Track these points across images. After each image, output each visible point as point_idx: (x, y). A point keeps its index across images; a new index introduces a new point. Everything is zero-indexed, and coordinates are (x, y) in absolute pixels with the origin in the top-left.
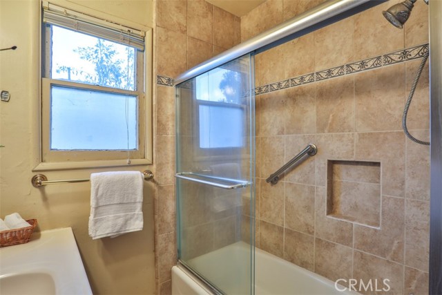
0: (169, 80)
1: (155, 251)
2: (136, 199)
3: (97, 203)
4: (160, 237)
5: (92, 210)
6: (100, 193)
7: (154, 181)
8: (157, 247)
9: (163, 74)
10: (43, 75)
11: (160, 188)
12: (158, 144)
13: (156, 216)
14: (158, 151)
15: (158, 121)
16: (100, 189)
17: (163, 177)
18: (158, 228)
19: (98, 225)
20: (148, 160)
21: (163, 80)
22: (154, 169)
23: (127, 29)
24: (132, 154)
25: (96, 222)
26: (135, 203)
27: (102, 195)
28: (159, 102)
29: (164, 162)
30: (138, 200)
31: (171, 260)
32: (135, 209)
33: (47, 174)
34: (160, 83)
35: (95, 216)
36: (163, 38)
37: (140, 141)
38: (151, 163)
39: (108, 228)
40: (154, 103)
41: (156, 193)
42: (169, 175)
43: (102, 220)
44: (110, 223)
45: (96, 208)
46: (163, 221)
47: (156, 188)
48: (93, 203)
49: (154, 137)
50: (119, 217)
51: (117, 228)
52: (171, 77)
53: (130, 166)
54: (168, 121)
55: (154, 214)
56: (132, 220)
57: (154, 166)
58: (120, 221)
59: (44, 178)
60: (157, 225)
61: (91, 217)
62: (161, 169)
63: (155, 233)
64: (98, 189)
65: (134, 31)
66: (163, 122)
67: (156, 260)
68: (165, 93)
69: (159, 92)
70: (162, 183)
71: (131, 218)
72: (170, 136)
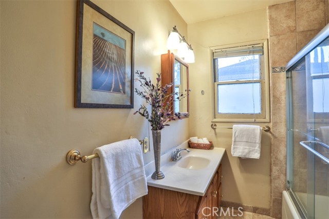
0: (282, 68)
1: (270, 176)
2: (256, 141)
3: (235, 139)
4: (274, 169)
5: (233, 142)
6: (236, 135)
7: (271, 133)
8: (272, 173)
9: (277, 65)
10: (215, 81)
11: (275, 137)
12: (273, 110)
13: (272, 155)
14: (274, 114)
15: (273, 96)
16: (237, 133)
17: (278, 131)
18: (273, 162)
19: (235, 150)
20: (267, 119)
21: (277, 69)
22: (271, 125)
23: (251, 46)
24: (257, 116)
25: (234, 148)
26: (255, 143)
27: (237, 136)
28: (274, 84)
29: (278, 121)
30: (257, 142)
31: (282, 186)
32: (255, 147)
33: (217, 124)
34: (274, 72)
35: (234, 145)
36: (276, 43)
37: (262, 108)
38: (269, 121)
39: (240, 152)
40: (271, 85)
41: (272, 140)
42: (281, 130)
43: (237, 148)
44: (241, 150)
45: (235, 142)
46: (276, 158)
47: (272, 137)
48: (233, 139)
49: (271, 106)
50: (246, 149)
51: (244, 154)
52: (283, 66)
53: (255, 123)
54: (281, 96)
55: (271, 153)
56: (253, 152)
57: (271, 124)
58: (246, 151)
59: (215, 125)
60: (272, 160)
61: (232, 146)
62: (276, 125)
63: (271, 164)
64: (235, 133)
65: (256, 46)
66: (278, 96)
67: (271, 181)
68: (279, 77)
69: (273, 78)
70: (277, 135)
71: (253, 151)
72: (283, 105)
